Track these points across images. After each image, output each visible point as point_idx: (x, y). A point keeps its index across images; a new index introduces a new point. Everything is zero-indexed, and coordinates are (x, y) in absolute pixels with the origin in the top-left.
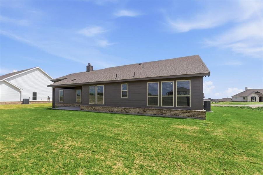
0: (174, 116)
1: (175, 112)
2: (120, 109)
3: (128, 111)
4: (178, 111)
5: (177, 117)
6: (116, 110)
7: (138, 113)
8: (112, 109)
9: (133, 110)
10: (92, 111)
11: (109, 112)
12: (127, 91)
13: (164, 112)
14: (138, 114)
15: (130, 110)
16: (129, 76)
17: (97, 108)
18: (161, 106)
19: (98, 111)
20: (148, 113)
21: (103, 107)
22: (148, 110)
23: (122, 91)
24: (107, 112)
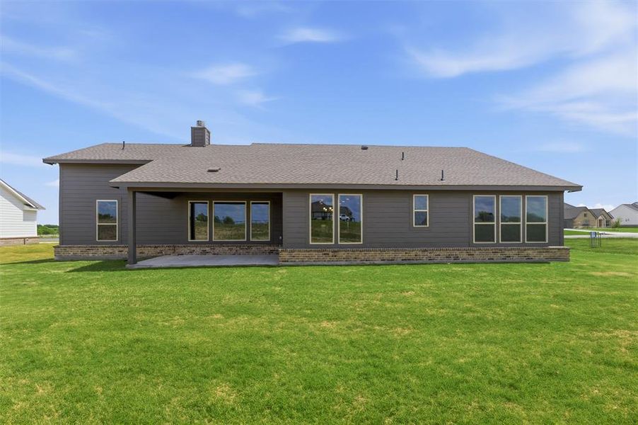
0: (525, 259)
1: (526, 253)
2: (413, 254)
3: (432, 255)
4: (529, 249)
5: (529, 260)
6: (401, 255)
7: (457, 258)
8: (389, 254)
9: (444, 254)
10: (326, 263)
11: (382, 262)
12: (427, 211)
13: (507, 253)
14: (457, 261)
15: (438, 253)
16: (430, 178)
17: (342, 254)
18: (500, 242)
19: (347, 263)
20: (478, 257)
21: (363, 251)
22: (477, 252)
23: (414, 211)
24: (375, 262)
